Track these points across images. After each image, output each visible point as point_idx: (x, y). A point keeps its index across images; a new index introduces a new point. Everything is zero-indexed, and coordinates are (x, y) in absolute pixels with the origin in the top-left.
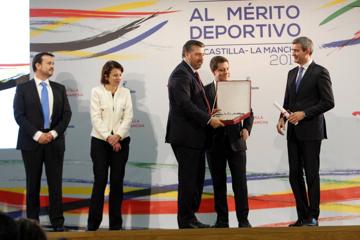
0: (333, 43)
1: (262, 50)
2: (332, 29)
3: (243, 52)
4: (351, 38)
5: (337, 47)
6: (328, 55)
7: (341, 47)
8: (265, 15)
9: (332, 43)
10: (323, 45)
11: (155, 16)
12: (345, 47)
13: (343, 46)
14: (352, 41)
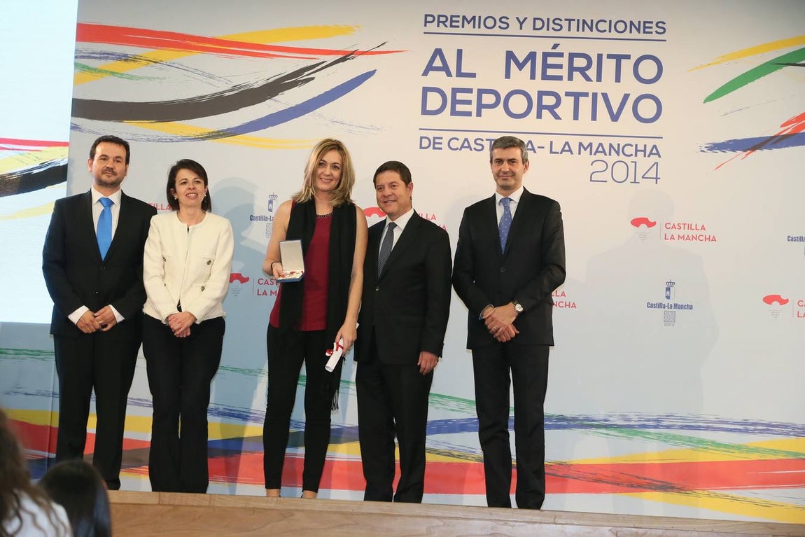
1: (575, 148)
2: (732, 112)
9: (730, 141)
11: (349, 59)
13: (753, 149)
14: (774, 140)
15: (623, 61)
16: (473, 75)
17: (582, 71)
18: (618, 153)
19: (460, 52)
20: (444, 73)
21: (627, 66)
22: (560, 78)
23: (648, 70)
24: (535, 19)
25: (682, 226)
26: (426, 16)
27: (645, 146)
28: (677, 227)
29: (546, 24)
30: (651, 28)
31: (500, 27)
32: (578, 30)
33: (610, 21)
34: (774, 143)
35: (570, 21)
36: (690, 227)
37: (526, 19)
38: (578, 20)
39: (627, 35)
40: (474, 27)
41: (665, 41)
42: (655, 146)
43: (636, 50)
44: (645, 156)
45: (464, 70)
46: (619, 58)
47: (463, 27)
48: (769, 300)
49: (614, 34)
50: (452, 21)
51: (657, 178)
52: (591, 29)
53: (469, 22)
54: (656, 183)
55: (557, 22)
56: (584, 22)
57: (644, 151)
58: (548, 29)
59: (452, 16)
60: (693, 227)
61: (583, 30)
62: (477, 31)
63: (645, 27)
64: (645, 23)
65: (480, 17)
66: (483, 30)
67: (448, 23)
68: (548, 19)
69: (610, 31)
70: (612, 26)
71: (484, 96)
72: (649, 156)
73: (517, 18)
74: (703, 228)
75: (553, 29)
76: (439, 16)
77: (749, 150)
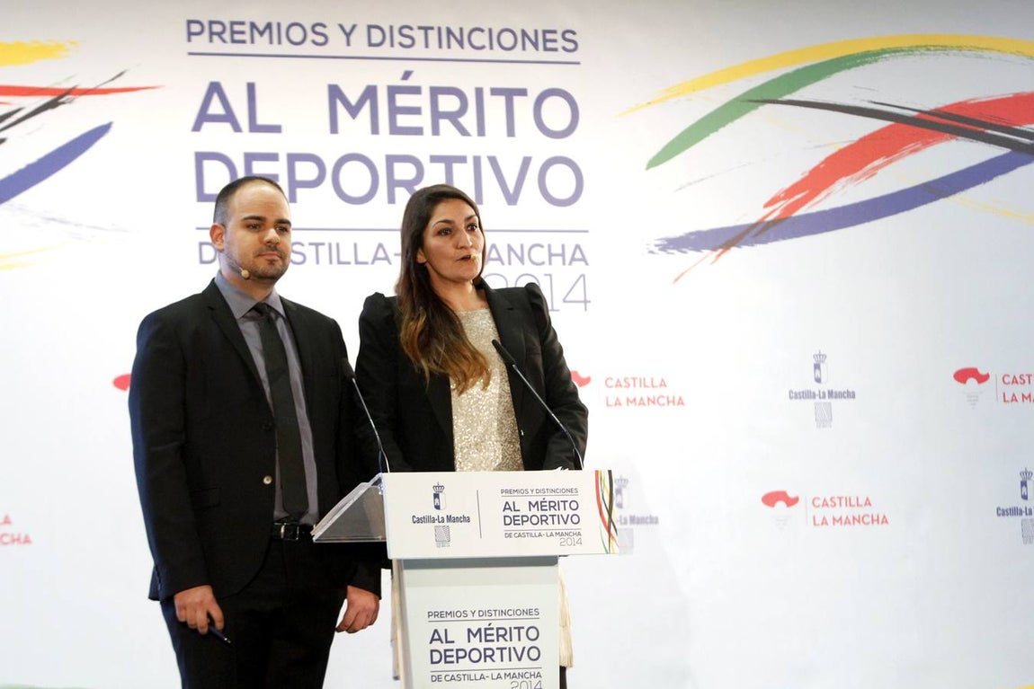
0: (692, 237)
2: (690, 184)
3: (386, 258)
4: (752, 220)
5: (706, 252)
6: (676, 280)
7: (720, 250)
8: (462, 120)
9: (691, 234)
10: (659, 242)
11: (63, 103)
12: (734, 249)
13: (727, 246)
15: (517, 100)
16: (276, 129)
17: (454, 117)
18: (522, 260)
19: (251, 88)
20: (227, 126)
21: (523, 107)
22: (418, 131)
23: (556, 114)
24: (370, 27)
25: (631, 382)
26: (190, 22)
27: (563, 246)
28: (623, 384)
29: (387, 36)
30: (555, 41)
31: (314, 42)
32: (440, 46)
33: (490, 30)
34: (756, 235)
35: (426, 29)
36: (643, 384)
37: (354, 27)
38: (439, 29)
39: (517, 54)
40: (271, 42)
41: (578, 63)
42: (578, 247)
43: (536, 79)
44: (564, 264)
45: (261, 121)
46: (510, 94)
47: (252, 42)
48: (770, 499)
49: (498, 53)
50: (233, 32)
51: (586, 302)
52: (461, 43)
53: (261, 33)
54: (586, 309)
55: (405, 31)
56: (449, 32)
57: (563, 255)
58: (392, 45)
59: (233, 23)
60: (648, 383)
61: (449, 47)
62: (275, 49)
63: (545, 41)
64: (545, 32)
65: (279, 25)
66: (286, 48)
67: (227, 36)
68: (391, 28)
69: (491, 48)
70: (494, 39)
71: (299, 165)
72: (570, 264)
73: (341, 27)
74: (663, 384)
75: (401, 45)
76: (211, 23)
77: (720, 247)
